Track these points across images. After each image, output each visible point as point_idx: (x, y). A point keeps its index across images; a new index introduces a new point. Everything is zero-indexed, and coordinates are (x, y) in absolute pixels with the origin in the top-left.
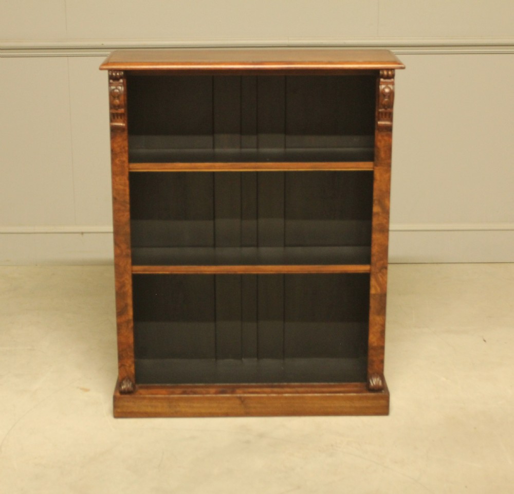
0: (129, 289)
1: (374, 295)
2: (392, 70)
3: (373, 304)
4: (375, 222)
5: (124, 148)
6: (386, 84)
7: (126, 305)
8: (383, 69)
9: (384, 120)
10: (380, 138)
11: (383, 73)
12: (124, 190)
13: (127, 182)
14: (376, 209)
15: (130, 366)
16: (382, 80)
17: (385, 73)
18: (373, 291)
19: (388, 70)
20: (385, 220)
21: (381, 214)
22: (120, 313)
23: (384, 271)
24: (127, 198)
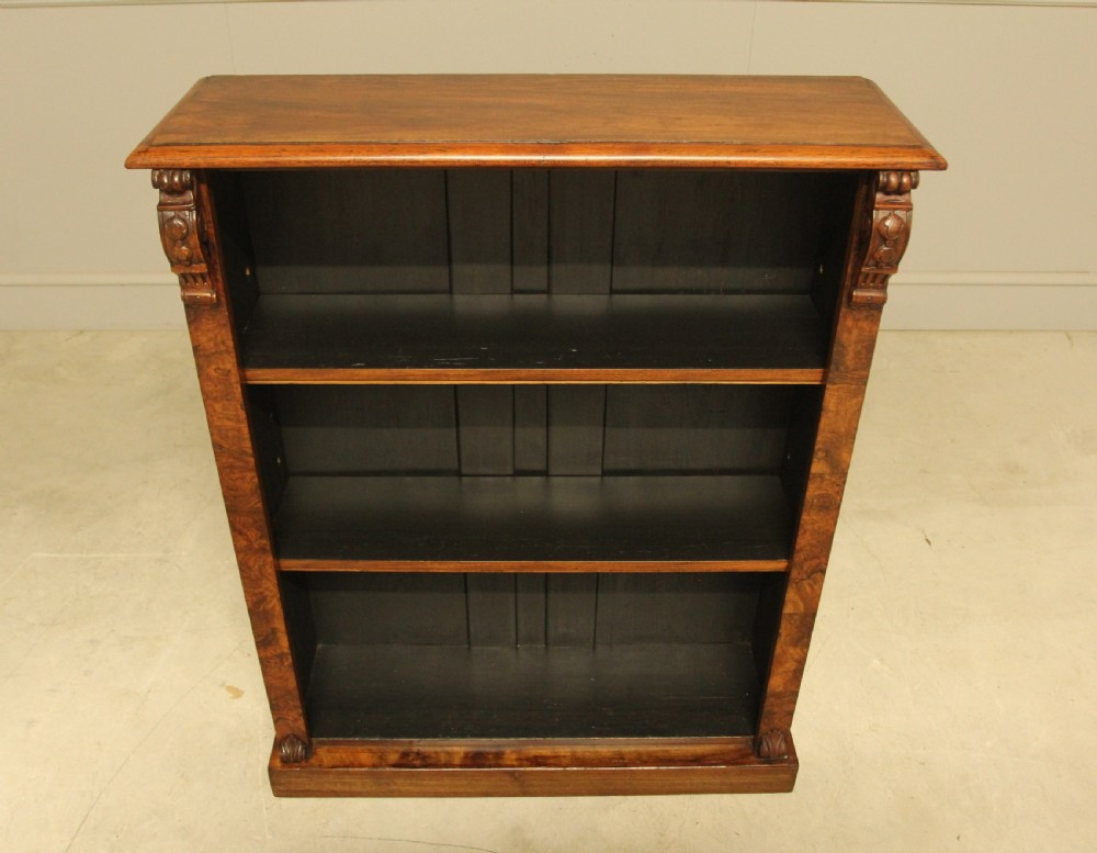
0: (275, 604)
1: (790, 615)
2: (911, 171)
3: (786, 630)
4: (812, 491)
5: (223, 342)
6: (893, 206)
7: (274, 631)
8: (888, 171)
9: (867, 288)
10: (849, 323)
11: (889, 181)
12: (239, 430)
13: (243, 414)
14: (817, 467)
15: (296, 720)
16: (879, 196)
17: (893, 179)
18: (788, 609)
19: (901, 171)
20: (837, 489)
21: (827, 477)
22: (263, 642)
23: (818, 575)
24: (247, 445)
